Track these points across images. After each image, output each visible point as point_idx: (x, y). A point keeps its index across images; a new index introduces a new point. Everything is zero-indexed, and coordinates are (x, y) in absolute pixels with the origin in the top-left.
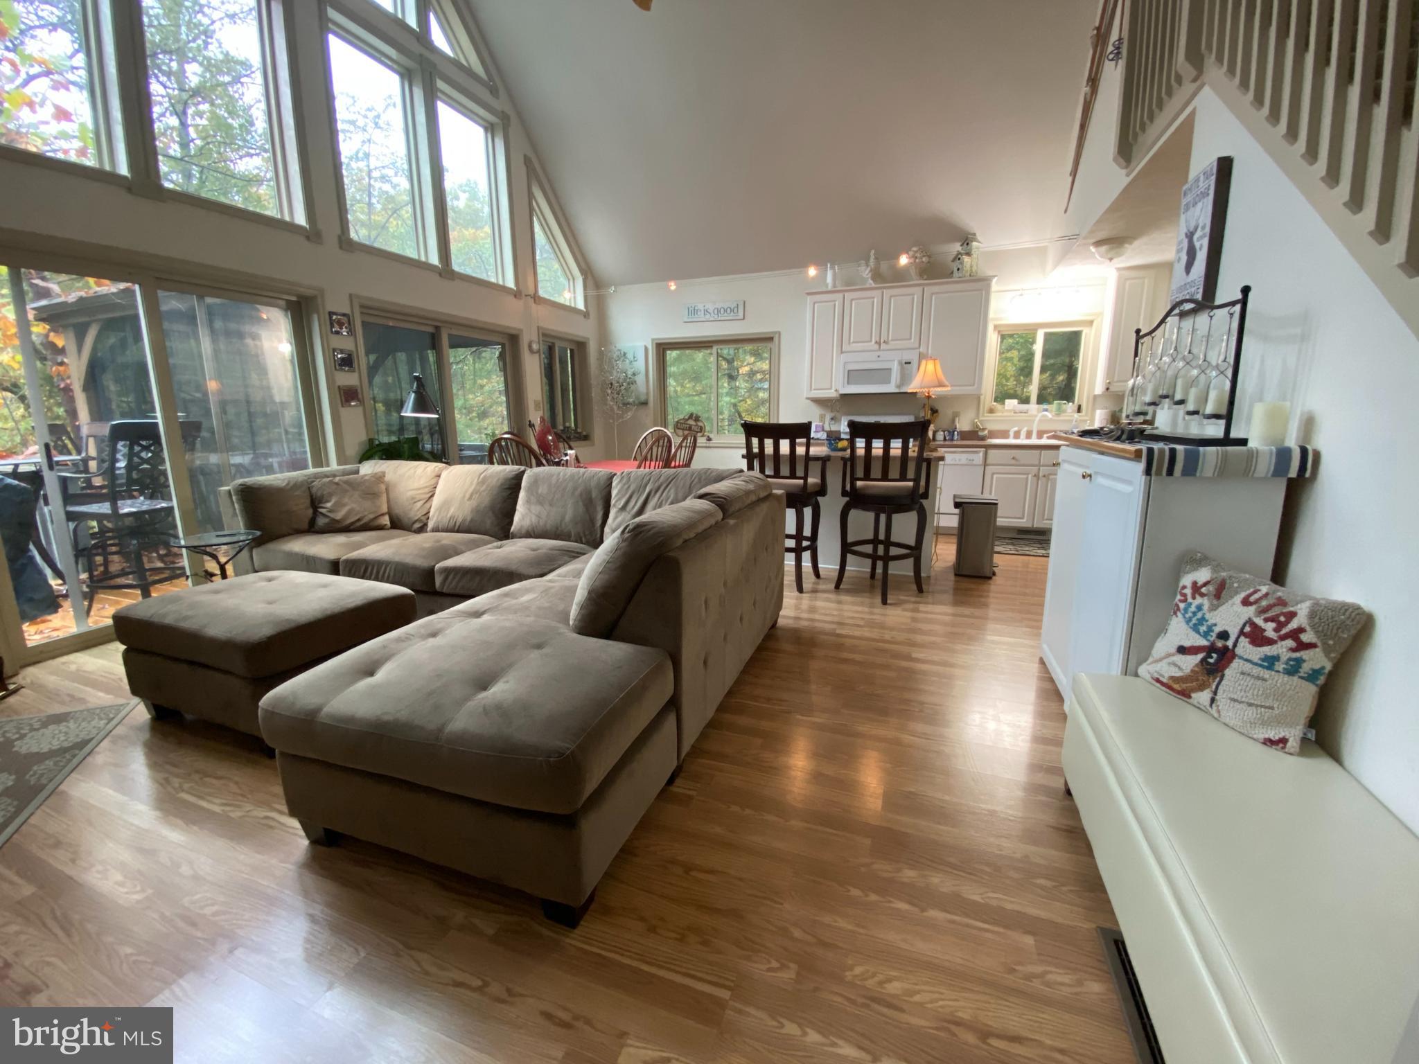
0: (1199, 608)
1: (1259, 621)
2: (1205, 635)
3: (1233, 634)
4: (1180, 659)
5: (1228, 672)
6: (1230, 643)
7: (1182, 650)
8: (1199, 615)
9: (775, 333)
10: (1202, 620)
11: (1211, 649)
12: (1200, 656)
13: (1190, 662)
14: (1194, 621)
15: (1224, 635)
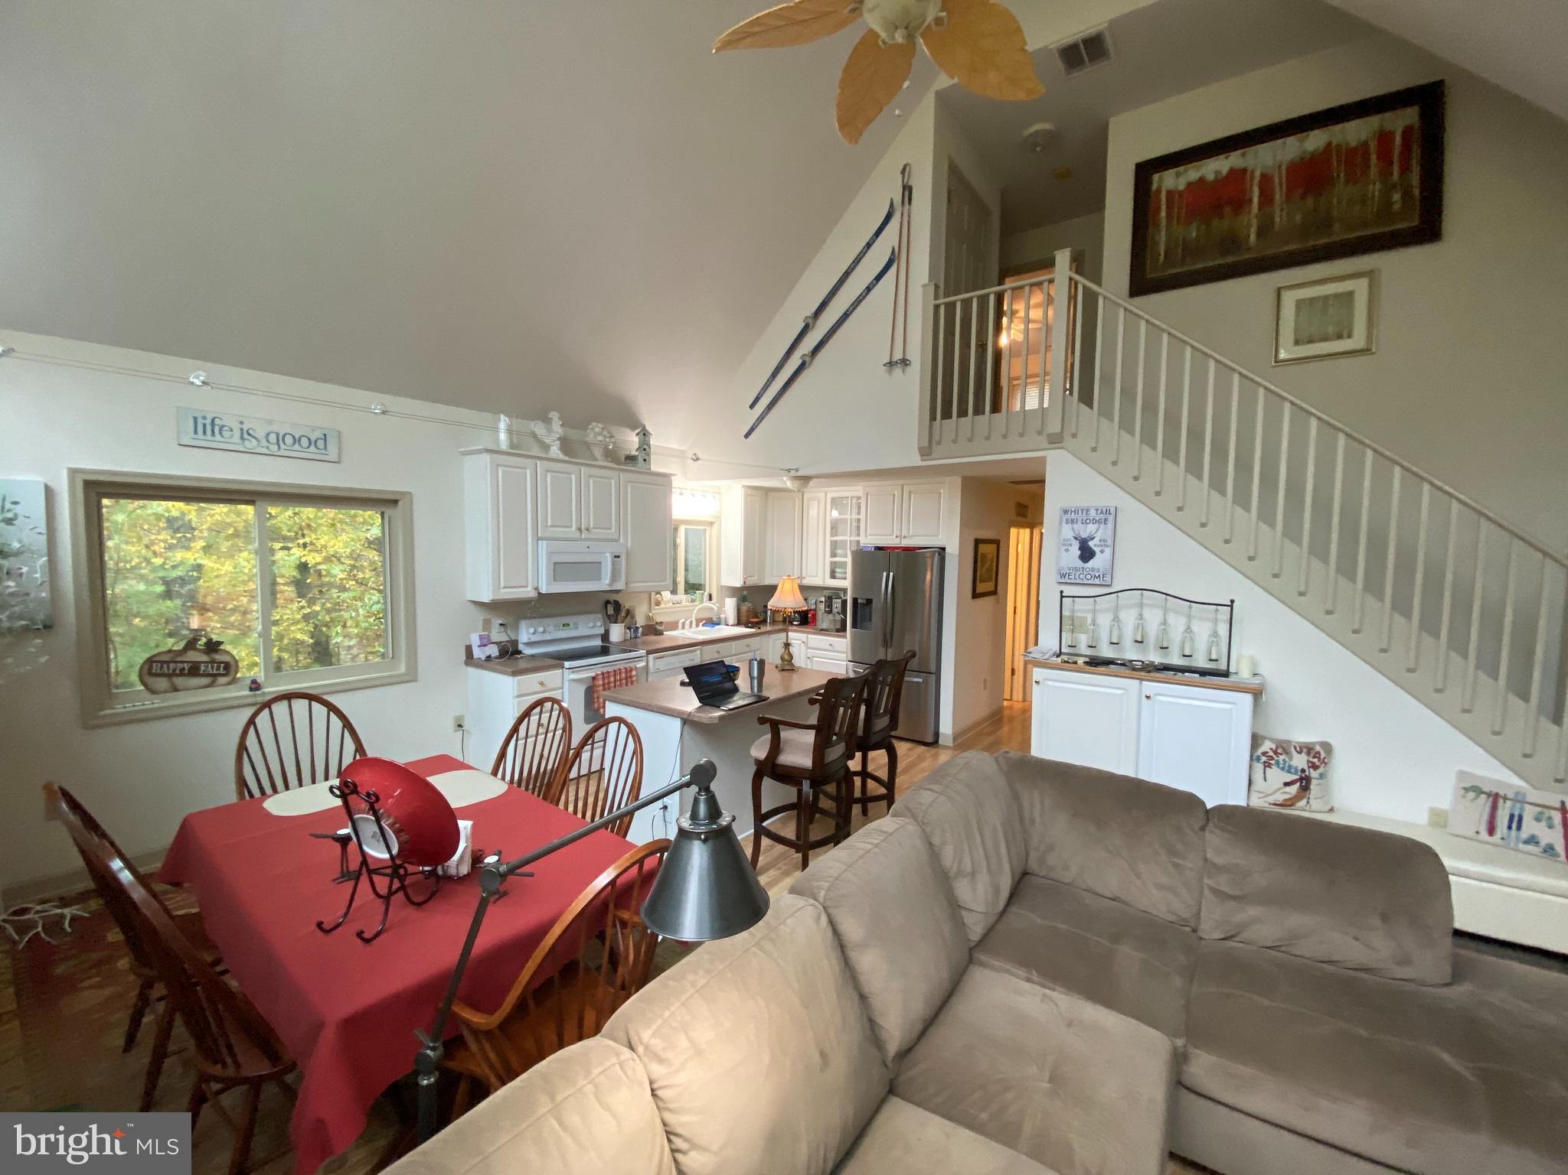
0: (1284, 760)
1: (1311, 760)
2: (1296, 774)
3: (1306, 768)
4: (1288, 789)
5: (1312, 787)
6: (1307, 773)
7: (1287, 784)
8: (1287, 764)
9: (404, 494)
10: (1290, 766)
11: (1301, 779)
12: (1298, 784)
13: (1294, 789)
14: (1286, 768)
15: (1303, 771)
